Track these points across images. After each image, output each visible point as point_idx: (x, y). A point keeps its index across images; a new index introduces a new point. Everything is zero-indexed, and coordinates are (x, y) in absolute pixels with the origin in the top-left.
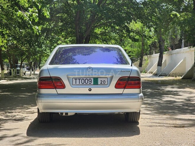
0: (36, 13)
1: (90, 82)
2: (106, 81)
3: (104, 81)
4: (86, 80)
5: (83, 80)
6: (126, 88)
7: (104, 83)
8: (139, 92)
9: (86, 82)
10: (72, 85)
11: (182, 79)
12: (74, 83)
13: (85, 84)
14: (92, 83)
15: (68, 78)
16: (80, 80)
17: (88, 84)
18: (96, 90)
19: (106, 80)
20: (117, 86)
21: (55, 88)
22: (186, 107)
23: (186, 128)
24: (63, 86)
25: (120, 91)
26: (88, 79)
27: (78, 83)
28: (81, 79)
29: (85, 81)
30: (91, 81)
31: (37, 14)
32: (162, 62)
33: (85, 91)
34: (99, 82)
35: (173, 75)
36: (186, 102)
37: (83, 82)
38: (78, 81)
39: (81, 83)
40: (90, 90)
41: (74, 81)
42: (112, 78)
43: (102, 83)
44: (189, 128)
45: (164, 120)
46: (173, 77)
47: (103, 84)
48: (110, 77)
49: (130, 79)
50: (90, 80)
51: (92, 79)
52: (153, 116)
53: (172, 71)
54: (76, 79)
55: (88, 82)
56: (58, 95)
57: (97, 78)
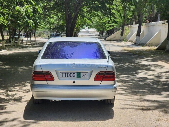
1: (74, 76)
4: (71, 74)
5: (68, 74)
8: (113, 84)
9: (71, 76)
10: (59, 77)
11: (157, 49)
12: (61, 76)
13: (70, 77)
14: (76, 77)
15: (57, 73)
16: (66, 74)
17: (73, 77)
18: (78, 82)
19: (87, 74)
20: (96, 79)
21: (46, 79)
22: (155, 86)
23: (151, 111)
24: (52, 79)
25: (98, 83)
26: (73, 73)
27: (64, 76)
28: (67, 73)
29: (70, 75)
30: (75, 75)
32: (140, 32)
33: (70, 82)
34: (81, 76)
35: (149, 45)
36: (156, 79)
37: (68, 76)
38: (64, 74)
39: (67, 77)
40: (74, 82)
41: (61, 74)
42: (91, 73)
43: (84, 76)
44: (153, 111)
45: (134, 101)
46: (149, 47)
47: (84, 77)
48: (90, 72)
49: (107, 73)
50: (74, 74)
51: (76, 73)
52: (127, 97)
53: (149, 41)
54: (63, 73)
55: (73, 76)
56: (48, 86)
57: (80, 73)
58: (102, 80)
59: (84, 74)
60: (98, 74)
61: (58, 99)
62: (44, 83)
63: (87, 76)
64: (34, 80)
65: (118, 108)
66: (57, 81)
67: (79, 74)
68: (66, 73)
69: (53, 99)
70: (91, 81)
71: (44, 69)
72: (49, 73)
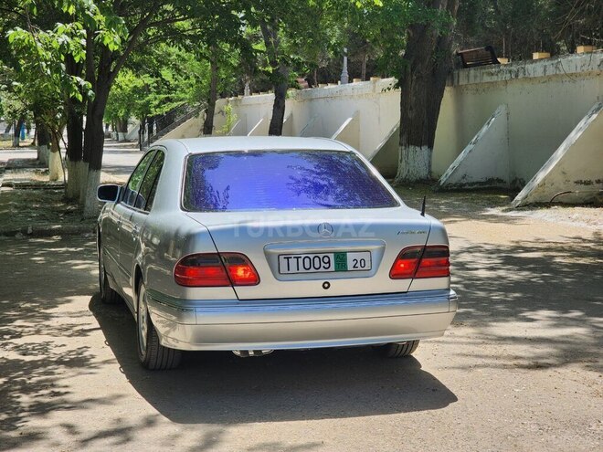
1: (327, 266)
2: (367, 260)
3: (362, 261)
4: (317, 260)
5: (307, 260)
6: (417, 276)
7: (363, 265)
8: (446, 287)
9: (317, 266)
10: (277, 272)
12: (284, 268)
13: (312, 270)
14: (332, 268)
15: (268, 256)
16: (301, 261)
17: (322, 269)
18: (341, 286)
19: (366, 256)
20: (395, 274)
21: (232, 282)
23: (550, 372)
25: (401, 285)
26: (321, 256)
27: (293, 268)
28: (303, 256)
29: (312, 262)
30: (329, 262)
31: (83, 42)
33: (313, 288)
34: (350, 265)
37: (308, 266)
38: (293, 262)
39: (302, 269)
40: (326, 285)
41: (283, 262)
42: (382, 252)
43: (358, 265)
44: (559, 370)
47: (360, 268)
48: (376, 249)
49: (428, 253)
50: (326, 260)
51: (332, 256)
54: (288, 258)
55: (323, 264)
56: (238, 303)
57: (344, 254)
58: (414, 276)
59: (359, 256)
60: (403, 255)
61: (266, 347)
62: (225, 293)
63: (368, 264)
64: (185, 283)
66: (270, 286)
67: (341, 257)
68: (297, 258)
69: (251, 347)
70: (381, 281)
71: (225, 247)
72: (244, 261)
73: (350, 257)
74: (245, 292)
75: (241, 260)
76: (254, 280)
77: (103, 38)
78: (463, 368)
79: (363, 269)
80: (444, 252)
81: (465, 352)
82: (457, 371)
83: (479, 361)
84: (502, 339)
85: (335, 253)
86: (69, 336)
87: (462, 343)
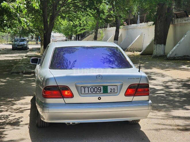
0: (24, 4)
1: (100, 91)
2: (116, 89)
3: (114, 89)
4: (96, 89)
5: (92, 89)
7: (114, 91)
8: (148, 99)
9: (96, 91)
10: (80, 93)
12: (83, 92)
13: (94, 92)
14: (102, 92)
15: (77, 87)
16: (90, 89)
17: (98, 92)
18: (105, 99)
20: (127, 94)
21: (63, 97)
25: (129, 99)
26: (98, 87)
27: (87, 92)
28: (91, 87)
29: (94, 90)
30: (101, 90)
31: (25, 6)
33: (94, 99)
34: (109, 91)
37: (92, 91)
38: (86, 89)
39: (90, 92)
40: (99, 98)
41: (83, 89)
42: (122, 86)
43: (112, 91)
48: (119, 85)
49: (140, 86)
50: (100, 89)
51: (102, 87)
54: (85, 88)
55: (98, 90)
56: (65, 105)
57: (107, 86)
58: (134, 95)
59: (112, 87)
60: (130, 87)
62: (60, 101)
63: (116, 90)
64: (46, 97)
65: (155, 130)
66: (77, 99)
67: (105, 88)
68: (88, 88)
69: (71, 122)
70: (121, 97)
71: (60, 83)
72: (67, 89)
73: (109, 88)
74: (68, 100)
75: (67, 88)
76: (72, 96)
77: (32, 5)
78: (156, 130)
79: (114, 92)
80: (147, 86)
81: (159, 122)
82: (154, 131)
83: (164, 127)
84: (174, 117)
85: (103, 86)
86: (16, 113)
87: (159, 119)
